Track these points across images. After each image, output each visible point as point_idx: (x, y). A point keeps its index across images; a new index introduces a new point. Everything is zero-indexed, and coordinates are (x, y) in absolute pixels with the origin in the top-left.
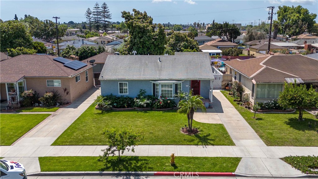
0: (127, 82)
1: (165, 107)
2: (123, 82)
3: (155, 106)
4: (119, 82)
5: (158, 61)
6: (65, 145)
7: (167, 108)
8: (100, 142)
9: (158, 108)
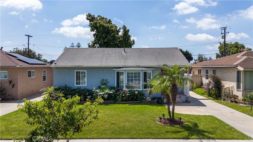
0: (86, 71)
1: (132, 100)
2: (81, 71)
3: (119, 97)
4: (75, 71)
5: (123, 52)
7: (134, 101)
9: (123, 101)
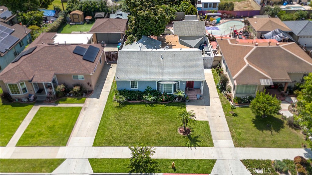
0: (137, 81)
2: (134, 81)
4: (131, 81)
5: (161, 58)
6: (102, 146)
8: (125, 143)
